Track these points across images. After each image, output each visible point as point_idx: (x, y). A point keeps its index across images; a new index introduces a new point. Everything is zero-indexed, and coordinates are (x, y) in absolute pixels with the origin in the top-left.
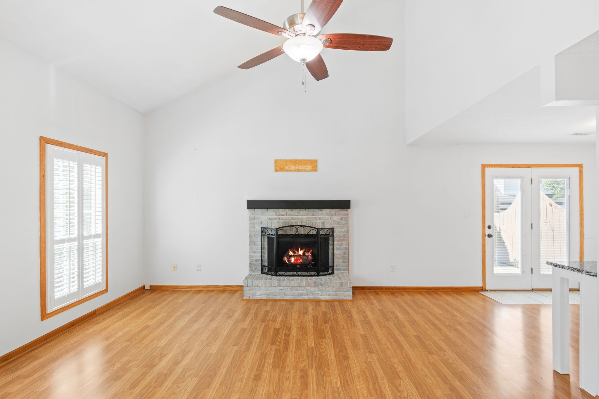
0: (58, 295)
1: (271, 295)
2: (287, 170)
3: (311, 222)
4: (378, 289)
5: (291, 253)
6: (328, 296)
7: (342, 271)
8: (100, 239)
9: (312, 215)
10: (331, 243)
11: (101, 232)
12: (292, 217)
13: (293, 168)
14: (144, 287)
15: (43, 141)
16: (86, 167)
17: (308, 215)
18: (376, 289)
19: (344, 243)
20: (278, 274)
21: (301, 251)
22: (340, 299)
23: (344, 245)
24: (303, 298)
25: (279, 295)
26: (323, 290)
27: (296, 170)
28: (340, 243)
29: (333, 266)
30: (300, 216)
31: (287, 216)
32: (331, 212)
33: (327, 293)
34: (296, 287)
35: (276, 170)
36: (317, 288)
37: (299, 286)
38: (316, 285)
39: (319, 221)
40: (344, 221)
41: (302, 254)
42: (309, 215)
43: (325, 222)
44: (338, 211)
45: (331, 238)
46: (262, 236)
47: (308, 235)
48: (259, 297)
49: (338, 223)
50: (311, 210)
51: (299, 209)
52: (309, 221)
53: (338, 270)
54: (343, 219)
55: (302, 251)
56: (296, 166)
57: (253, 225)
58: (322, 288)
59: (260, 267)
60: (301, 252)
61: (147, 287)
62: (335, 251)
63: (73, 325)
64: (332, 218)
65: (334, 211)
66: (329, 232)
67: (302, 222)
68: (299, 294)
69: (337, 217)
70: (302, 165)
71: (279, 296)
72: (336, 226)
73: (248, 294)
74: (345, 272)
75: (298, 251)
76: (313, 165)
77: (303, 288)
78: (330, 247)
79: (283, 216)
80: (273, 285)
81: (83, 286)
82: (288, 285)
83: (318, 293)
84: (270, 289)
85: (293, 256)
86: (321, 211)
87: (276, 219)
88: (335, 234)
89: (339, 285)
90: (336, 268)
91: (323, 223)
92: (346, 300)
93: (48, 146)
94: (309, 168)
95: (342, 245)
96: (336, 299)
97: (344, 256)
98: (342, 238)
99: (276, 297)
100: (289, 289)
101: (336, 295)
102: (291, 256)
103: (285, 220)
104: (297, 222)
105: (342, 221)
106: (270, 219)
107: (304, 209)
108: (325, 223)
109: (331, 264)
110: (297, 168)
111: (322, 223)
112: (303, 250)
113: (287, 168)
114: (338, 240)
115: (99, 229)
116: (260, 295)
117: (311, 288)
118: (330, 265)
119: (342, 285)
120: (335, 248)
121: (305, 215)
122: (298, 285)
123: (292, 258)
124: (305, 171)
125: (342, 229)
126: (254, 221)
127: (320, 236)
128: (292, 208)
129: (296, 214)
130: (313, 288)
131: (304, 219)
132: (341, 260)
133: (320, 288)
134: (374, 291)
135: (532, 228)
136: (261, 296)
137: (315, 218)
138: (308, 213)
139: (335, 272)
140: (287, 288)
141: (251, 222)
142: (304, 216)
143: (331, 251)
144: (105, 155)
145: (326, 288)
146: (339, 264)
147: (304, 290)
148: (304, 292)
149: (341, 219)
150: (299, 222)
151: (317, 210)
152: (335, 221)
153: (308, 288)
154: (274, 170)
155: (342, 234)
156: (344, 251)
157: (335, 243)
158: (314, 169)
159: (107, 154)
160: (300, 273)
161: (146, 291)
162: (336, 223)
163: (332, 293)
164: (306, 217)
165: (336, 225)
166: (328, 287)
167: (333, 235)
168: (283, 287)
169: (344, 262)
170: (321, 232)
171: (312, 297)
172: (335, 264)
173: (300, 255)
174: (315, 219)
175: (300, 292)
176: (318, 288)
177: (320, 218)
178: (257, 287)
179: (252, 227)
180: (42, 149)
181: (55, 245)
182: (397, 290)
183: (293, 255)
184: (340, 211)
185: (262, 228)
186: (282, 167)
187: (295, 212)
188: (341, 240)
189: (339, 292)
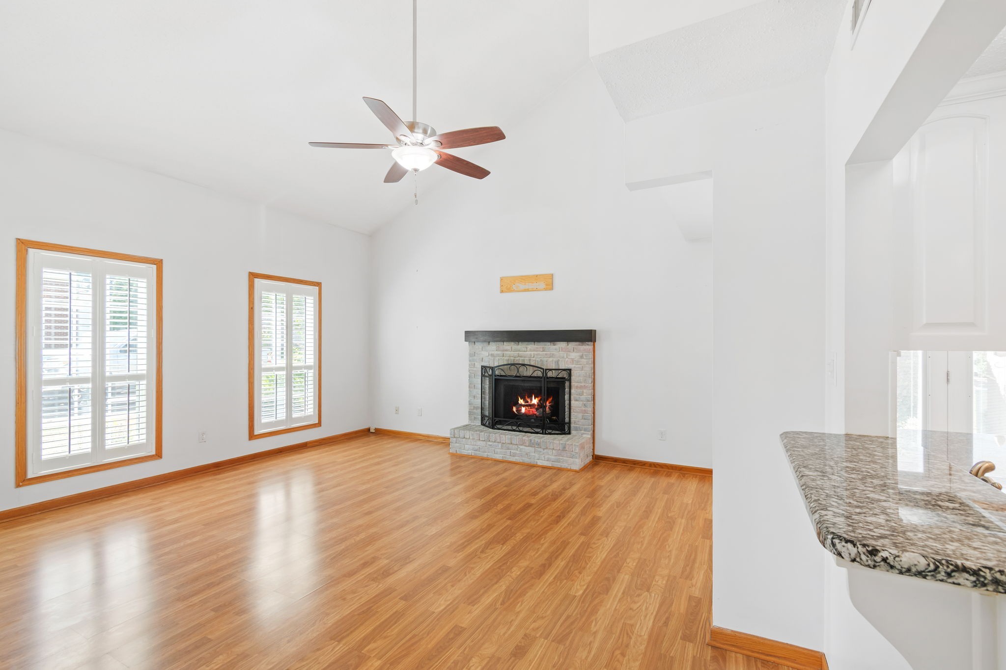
0: (264, 420)
1: (479, 451)
2: (514, 291)
3: (541, 360)
4: (638, 463)
5: (521, 401)
6: (547, 461)
7: (583, 432)
8: (312, 371)
9: (543, 351)
10: (567, 390)
11: (312, 364)
12: (518, 352)
13: (522, 287)
14: (369, 430)
15: (251, 276)
16: (296, 297)
17: (537, 351)
18: (635, 464)
19: (585, 391)
20: (495, 427)
21: (535, 399)
22: (562, 467)
23: (585, 394)
24: (516, 459)
25: (489, 452)
26: (541, 452)
27: (526, 290)
28: (579, 390)
29: (569, 423)
30: (527, 352)
31: (512, 352)
32: (568, 347)
33: (546, 457)
34: (508, 445)
35: (502, 292)
36: (532, 449)
37: (511, 444)
38: (531, 445)
39: (551, 359)
40: (585, 360)
41: (536, 404)
42: (540, 351)
43: (559, 360)
44: (576, 345)
45: (567, 384)
46: (483, 376)
47: (530, 377)
48: (466, 452)
49: (578, 362)
50: (542, 343)
51: (526, 343)
52: (539, 359)
53: (576, 429)
54: (584, 357)
55: (537, 399)
56: (525, 284)
57: (473, 363)
58: (539, 449)
59: (480, 417)
60: (535, 401)
61: (372, 430)
62: (573, 402)
63: (281, 452)
64: (569, 355)
65: (572, 345)
66: (564, 375)
67: (530, 360)
68: (512, 454)
69: (576, 354)
70: (533, 283)
71: (488, 454)
72: (575, 367)
73: (454, 447)
74: (586, 433)
75: (531, 400)
76: (548, 281)
77: (516, 447)
78: (567, 397)
79: (507, 351)
80: (481, 439)
81: (291, 414)
82: (499, 440)
83: (534, 456)
84: (479, 443)
85: (524, 406)
86: (554, 345)
87: (498, 355)
88: (573, 378)
89: (561, 447)
90: (574, 427)
91: (557, 362)
92: (570, 469)
93: (256, 280)
94: (542, 285)
95: (582, 394)
96: (557, 466)
97: (585, 410)
98: (583, 384)
99: (485, 455)
100: (500, 445)
101: (558, 461)
102: (522, 405)
103: (510, 357)
104: (524, 360)
105: (583, 360)
106: (492, 355)
107: (533, 343)
108: (560, 363)
109: (567, 420)
110: (526, 287)
111: (555, 362)
112: (538, 397)
113: (514, 287)
114: (577, 387)
115: (311, 360)
116: (468, 449)
117: (526, 447)
118: (566, 422)
119: (565, 447)
120: (572, 397)
121: (534, 351)
122: (509, 442)
123: (522, 407)
124: (537, 290)
125: (583, 372)
126: (475, 358)
127: (548, 380)
128: (518, 341)
129: (523, 349)
130: (528, 448)
131: (533, 356)
132: (580, 415)
133: (537, 449)
134: (632, 466)
135: (948, 380)
136: (469, 451)
137: (546, 354)
138: (537, 348)
139: (573, 432)
140: (497, 444)
141: (471, 358)
142: (533, 353)
143: (567, 402)
144: (318, 284)
145: (544, 450)
146: (578, 421)
147: (517, 450)
148: (518, 452)
149: (582, 357)
150: (527, 360)
151: (549, 343)
152: (573, 360)
153: (521, 447)
154: (499, 291)
155: (582, 378)
156: (584, 403)
157: (573, 391)
158: (550, 286)
159: (321, 283)
160: (521, 429)
161: (371, 434)
162: (574, 362)
163: (553, 457)
164: (535, 353)
165: (573, 366)
166: (547, 448)
167: (570, 380)
168: (493, 442)
169: (585, 419)
170: (550, 374)
171: (526, 460)
172: (573, 420)
173: (534, 405)
174: (546, 356)
175: (512, 451)
176: (534, 448)
177: (553, 354)
178: (464, 440)
179: (472, 365)
180: (250, 283)
181: (263, 372)
182: (669, 469)
183: (523, 403)
184: (579, 345)
185: (482, 366)
186: (509, 286)
187: (522, 346)
188: (581, 387)
189: (561, 458)
